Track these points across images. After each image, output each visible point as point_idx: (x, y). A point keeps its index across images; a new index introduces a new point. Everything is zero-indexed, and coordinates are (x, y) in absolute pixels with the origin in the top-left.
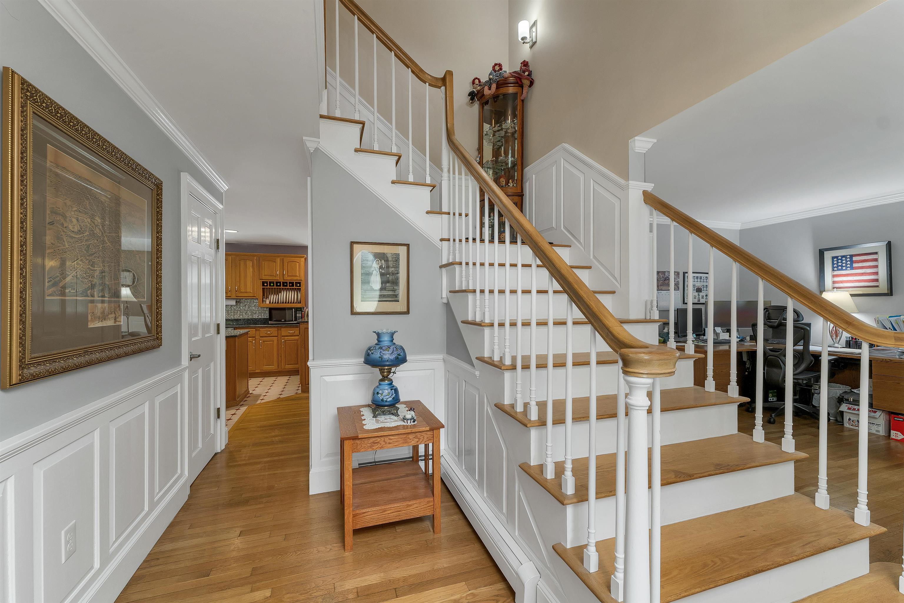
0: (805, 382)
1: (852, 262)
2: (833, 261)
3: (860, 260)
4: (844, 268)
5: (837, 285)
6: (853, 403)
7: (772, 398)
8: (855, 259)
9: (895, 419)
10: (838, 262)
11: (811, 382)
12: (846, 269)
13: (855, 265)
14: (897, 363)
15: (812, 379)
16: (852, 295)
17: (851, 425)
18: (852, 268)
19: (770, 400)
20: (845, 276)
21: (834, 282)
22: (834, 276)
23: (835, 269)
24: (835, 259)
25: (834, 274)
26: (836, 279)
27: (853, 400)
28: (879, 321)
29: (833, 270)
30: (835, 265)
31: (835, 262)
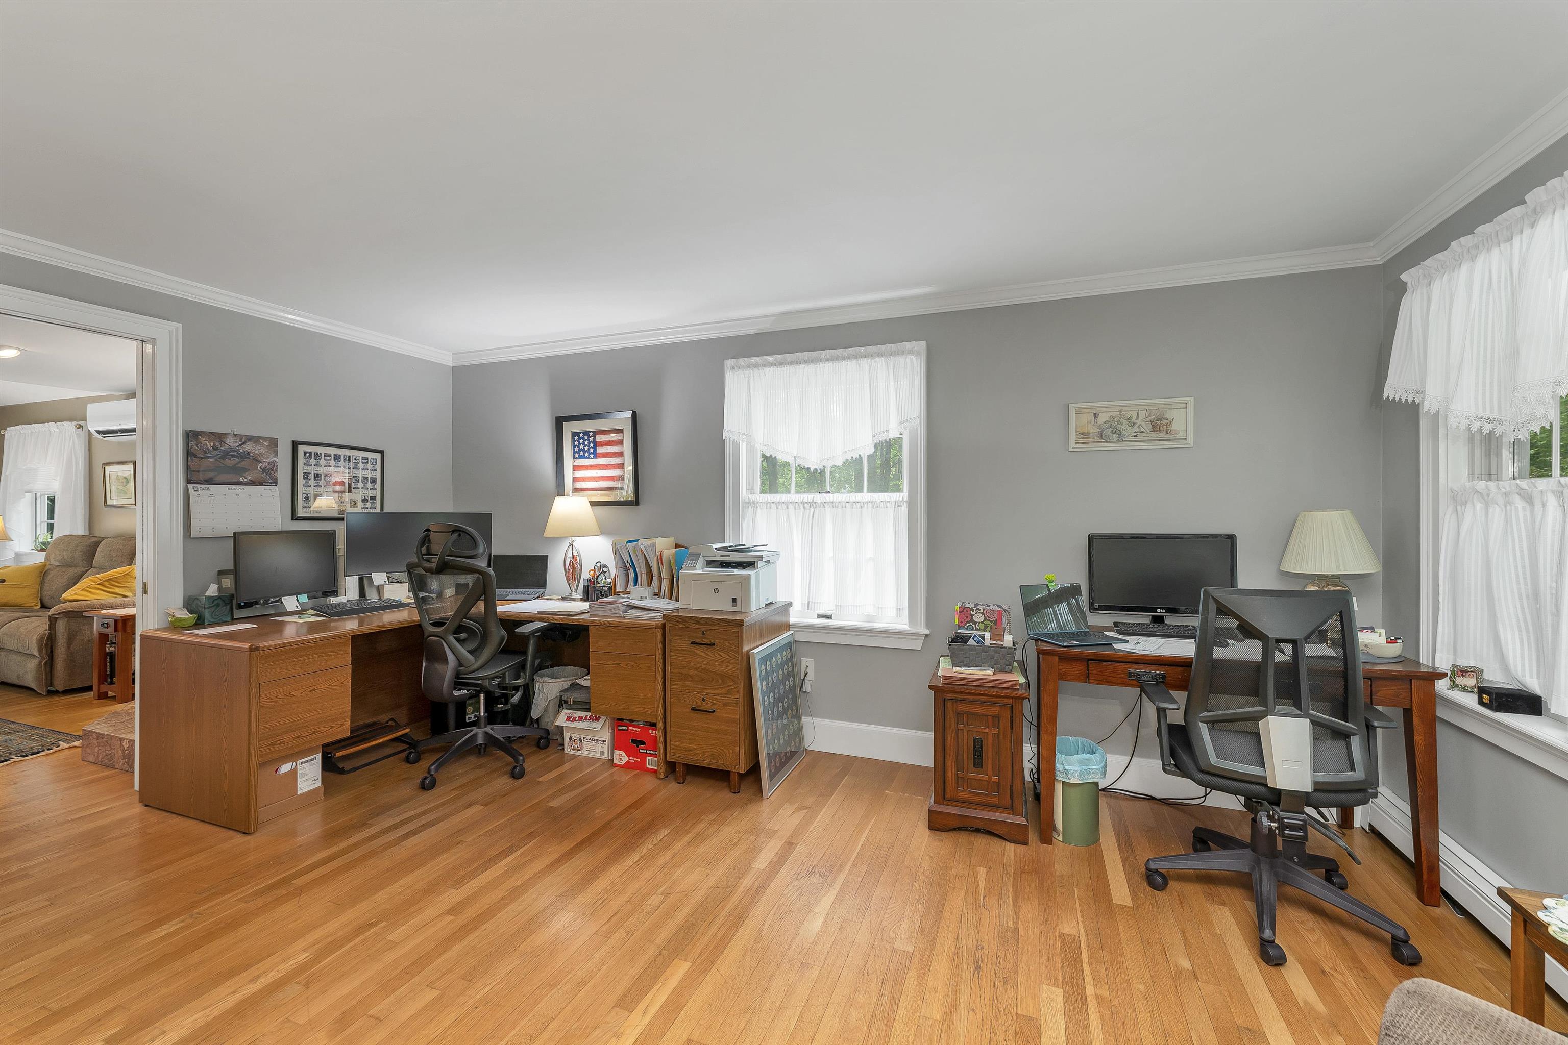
0: (496, 682)
1: (596, 444)
2: (573, 439)
3: (604, 442)
4: (587, 454)
5: (579, 485)
6: (574, 707)
7: (473, 716)
8: (599, 438)
9: (620, 728)
10: (579, 444)
11: (505, 681)
12: (589, 457)
13: (600, 450)
14: (618, 628)
15: (507, 673)
16: (593, 504)
17: (573, 749)
18: (596, 455)
19: (470, 719)
20: (587, 470)
21: (575, 480)
22: (576, 468)
23: (577, 455)
24: (576, 438)
25: (576, 464)
26: (580, 474)
27: (573, 701)
28: (617, 550)
29: (574, 458)
30: (576, 449)
31: (576, 443)
